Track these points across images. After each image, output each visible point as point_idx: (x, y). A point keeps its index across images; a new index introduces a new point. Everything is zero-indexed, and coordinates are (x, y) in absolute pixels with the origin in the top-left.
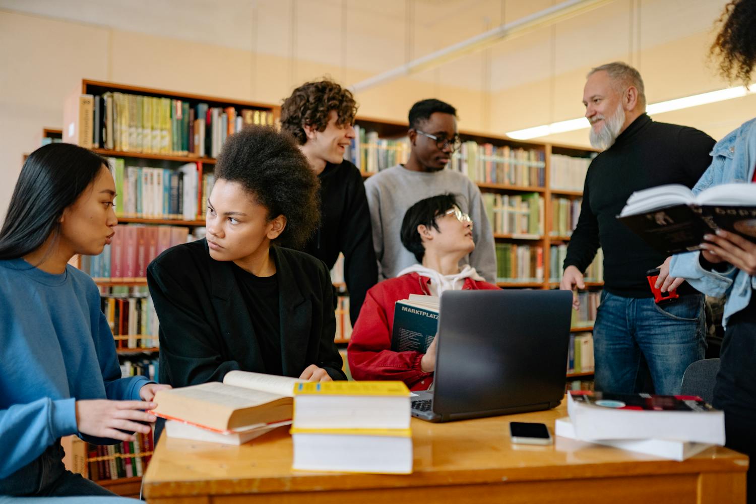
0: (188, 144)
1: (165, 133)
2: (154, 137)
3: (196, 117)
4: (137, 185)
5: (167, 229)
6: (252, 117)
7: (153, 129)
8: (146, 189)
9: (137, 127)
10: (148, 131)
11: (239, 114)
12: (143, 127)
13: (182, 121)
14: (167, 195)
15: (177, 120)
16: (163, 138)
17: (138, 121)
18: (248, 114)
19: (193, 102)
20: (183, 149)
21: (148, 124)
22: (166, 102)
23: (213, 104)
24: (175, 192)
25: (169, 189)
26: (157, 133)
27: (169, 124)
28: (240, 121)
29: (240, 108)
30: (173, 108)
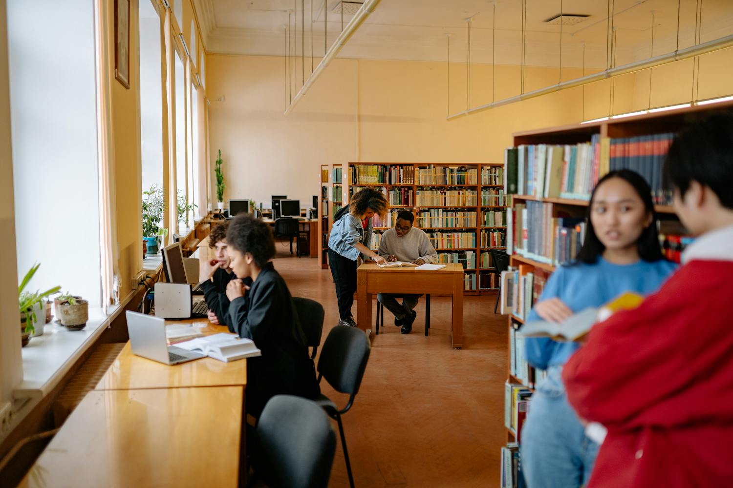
0: (383, 181)
1: (375, 177)
2: (372, 179)
3: (386, 171)
7: (371, 176)
9: (366, 176)
12: (368, 176)
13: (381, 172)
15: (379, 172)
16: (375, 179)
17: (366, 174)
18: (405, 167)
19: (384, 166)
21: (369, 174)
22: (376, 167)
23: (392, 165)
26: (373, 177)
27: (376, 174)
28: (402, 170)
29: (401, 165)
30: (378, 168)
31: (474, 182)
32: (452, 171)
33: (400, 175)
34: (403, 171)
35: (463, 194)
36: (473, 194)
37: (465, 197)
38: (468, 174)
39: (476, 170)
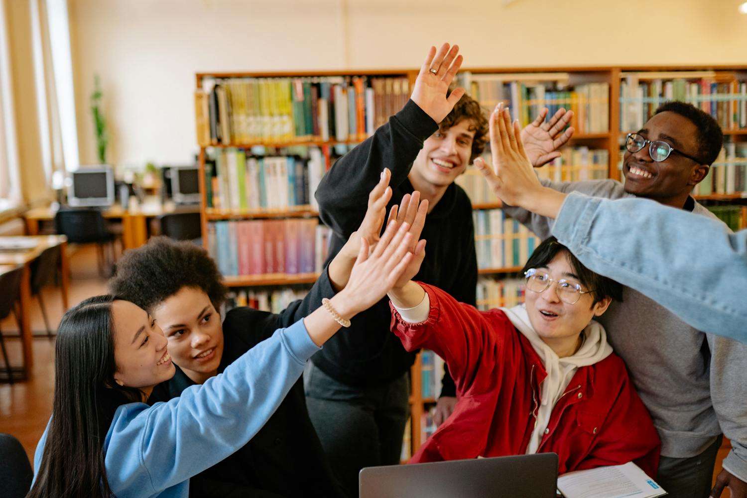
0: (312, 127)
1: (286, 118)
2: (273, 125)
3: (318, 96)
4: (260, 179)
5: (295, 222)
6: (384, 87)
7: (272, 115)
8: (269, 181)
9: (255, 115)
10: (266, 119)
11: (369, 85)
12: (262, 114)
13: (304, 103)
14: (292, 186)
15: (298, 103)
16: (283, 124)
17: (256, 108)
18: (378, 83)
19: (311, 81)
20: (306, 133)
21: (265, 110)
22: (284, 83)
23: (338, 77)
24: (299, 182)
25: (293, 179)
26: (276, 119)
27: (289, 108)
28: (370, 93)
29: (370, 78)
30: (292, 88)
31: (597, 125)
32: (529, 92)
33: (365, 110)
34: (376, 97)
35: (564, 162)
36: (595, 160)
37: (572, 173)
38: (579, 98)
39: (605, 87)
